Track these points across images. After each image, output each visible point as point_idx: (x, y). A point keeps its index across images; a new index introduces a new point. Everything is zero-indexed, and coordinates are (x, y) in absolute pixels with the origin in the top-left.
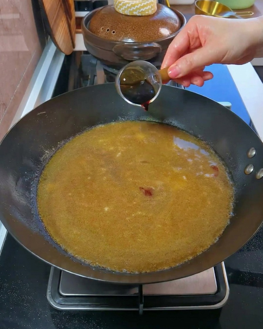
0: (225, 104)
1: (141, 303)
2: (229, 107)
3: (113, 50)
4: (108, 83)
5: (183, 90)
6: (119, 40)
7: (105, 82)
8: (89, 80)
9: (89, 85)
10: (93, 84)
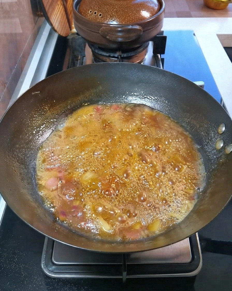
0: (199, 83)
1: (125, 271)
2: (202, 86)
3: (100, 32)
4: (95, 63)
5: (162, 70)
6: (106, 22)
7: (93, 62)
8: (79, 61)
9: (79, 65)
10: (82, 65)
